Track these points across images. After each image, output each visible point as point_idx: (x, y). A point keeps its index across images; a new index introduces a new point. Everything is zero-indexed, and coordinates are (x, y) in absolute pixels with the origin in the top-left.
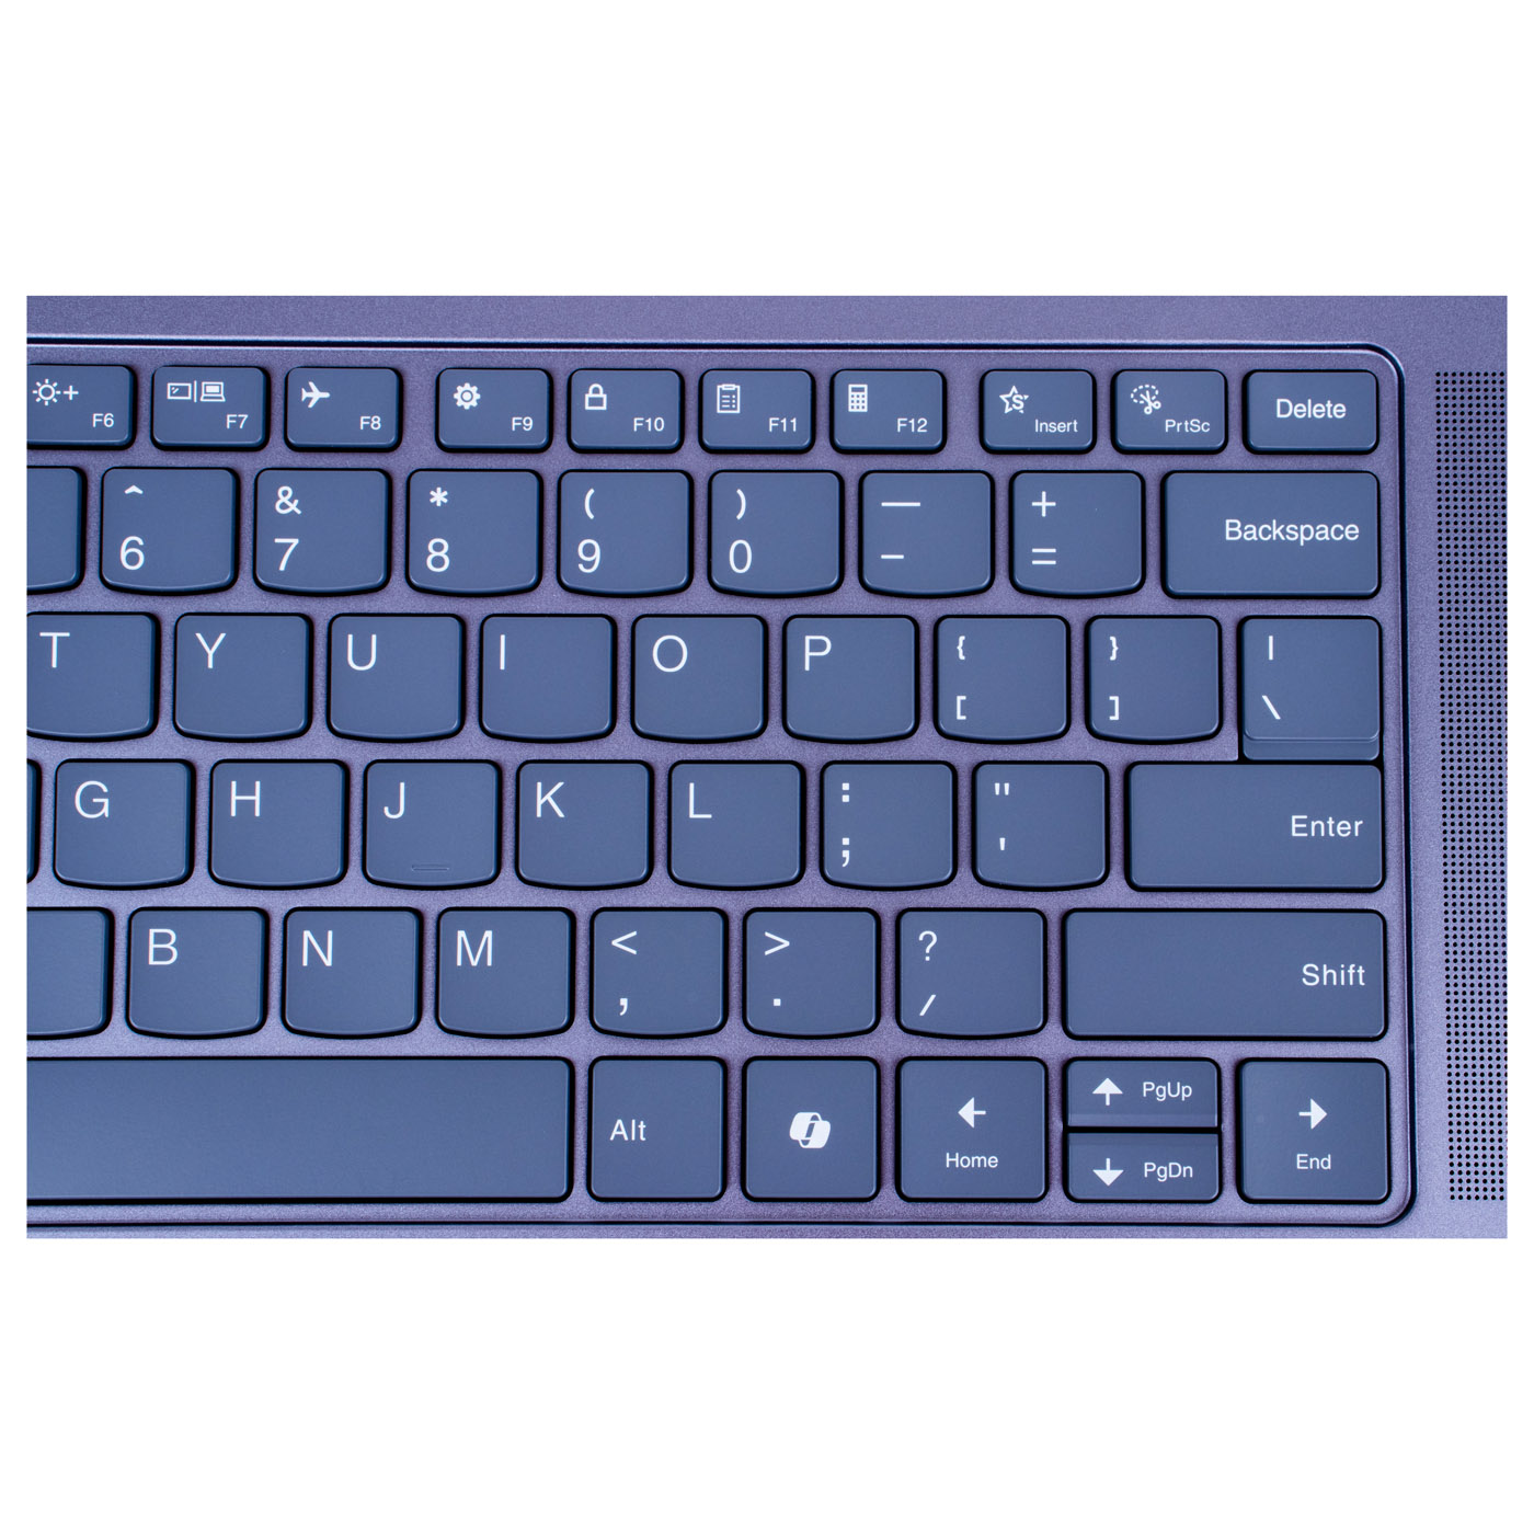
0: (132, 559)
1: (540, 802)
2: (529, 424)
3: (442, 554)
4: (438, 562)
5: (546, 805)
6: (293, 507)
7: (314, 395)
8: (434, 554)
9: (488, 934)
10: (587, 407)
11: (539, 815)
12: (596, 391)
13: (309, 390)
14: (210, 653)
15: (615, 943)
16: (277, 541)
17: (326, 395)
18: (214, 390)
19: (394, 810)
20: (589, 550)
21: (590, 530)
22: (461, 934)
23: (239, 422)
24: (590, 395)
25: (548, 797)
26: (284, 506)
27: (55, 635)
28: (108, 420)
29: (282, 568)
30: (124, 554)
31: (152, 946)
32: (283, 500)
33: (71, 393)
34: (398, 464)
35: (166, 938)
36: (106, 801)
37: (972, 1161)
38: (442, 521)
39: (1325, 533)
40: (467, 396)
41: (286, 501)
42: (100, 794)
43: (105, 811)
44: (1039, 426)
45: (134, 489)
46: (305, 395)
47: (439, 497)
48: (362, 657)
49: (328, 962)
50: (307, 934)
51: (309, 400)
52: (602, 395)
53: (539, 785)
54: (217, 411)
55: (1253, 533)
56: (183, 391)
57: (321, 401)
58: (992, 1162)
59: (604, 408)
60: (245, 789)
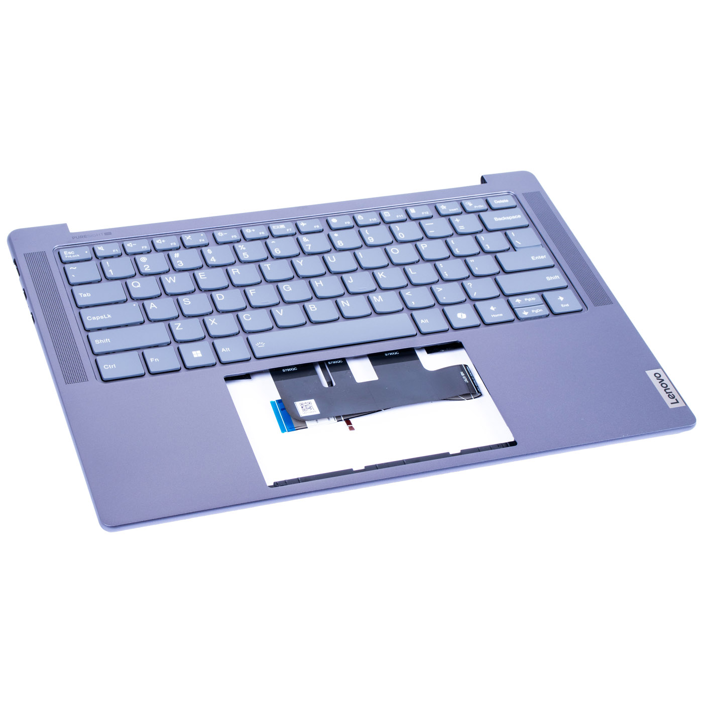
0: (278, 252)
2: (349, 222)
3: (341, 243)
5: (381, 276)
6: (307, 241)
7: (303, 224)
9: (380, 296)
12: (360, 216)
14: (301, 263)
15: (406, 294)
16: (307, 245)
17: (305, 224)
18: (282, 226)
19: (351, 281)
20: (371, 238)
21: (368, 236)
22: (374, 297)
23: (290, 231)
25: (381, 274)
27: (268, 265)
28: (263, 233)
29: (310, 249)
30: (276, 251)
31: (311, 308)
32: (305, 239)
33: (254, 230)
34: (324, 233)
35: (313, 306)
37: (497, 316)
38: (339, 238)
39: (514, 217)
40: (334, 220)
43: (291, 289)
44: (450, 210)
45: (273, 242)
46: (301, 224)
47: (336, 235)
48: (333, 259)
49: (349, 305)
50: (342, 301)
53: (379, 273)
54: (284, 229)
55: (500, 219)
56: (276, 227)
58: (501, 315)
59: (363, 219)
60: (318, 282)
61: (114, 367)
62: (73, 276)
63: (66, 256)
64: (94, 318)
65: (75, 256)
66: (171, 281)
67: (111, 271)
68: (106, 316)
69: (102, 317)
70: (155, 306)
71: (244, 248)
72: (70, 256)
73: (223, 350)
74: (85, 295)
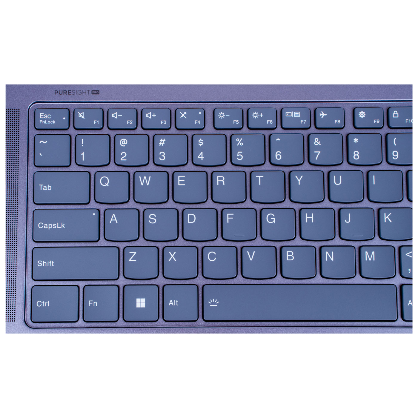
0: (278, 157)
1: (385, 218)
2: (378, 121)
3: (357, 155)
4: (356, 157)
5: (387, 219)
6: (319, 143)
7: (323, 115)
8: (355, 155)
9: (373, 252)
10: (393, 117)
11: (385, 222)
12: (396, 113)
13: (321, 113)
14: (299, 181)
15: (407, 254)
16: (315, 152)
17: (326, 115)
18: (297, 114)
19: (348, 221)
20: (395, 154)
21: (395, 148)
22: (366, 252)
23: (304, 122)
24: (394, 114)
25: (387, 217)
26: (316, 143)
27: (260, 177)
28: (271, 122)
29: (316, 159)
30: (276, 156)
31: (287, 256)
32: (316, 141)
33: (261, 115)
34: (344, 132)
35: (290, 254)
36: (274, 219)
38: (357, 147)
40: (362, 114)
41: (317, 142)
42: (273, 217)
43: (274, 221)
45: (278, 139)
46: (321, 115)
47: (356, 140)
48: (338, 181)
49: (332, 260)
50: (327, 252)
51: (322, 116)
52: (397, 114)
53: (385, 214)
54: (298, 119)
56: (290, 114)
57: (325, 116)
59: (398, 117)
60: (309, 215)
61: (47, 304)
62: (40, 154)
63: (40, 122)
64: (46, 226)
65: (49, 122)
66: (145, 183)
67: (83, 154)
68: (60, 226)
69: (55, 226)
70: (116, 220)
71: (242, 144)
72: (45, 122)
73: (171, 303)
74: (45, 188)
